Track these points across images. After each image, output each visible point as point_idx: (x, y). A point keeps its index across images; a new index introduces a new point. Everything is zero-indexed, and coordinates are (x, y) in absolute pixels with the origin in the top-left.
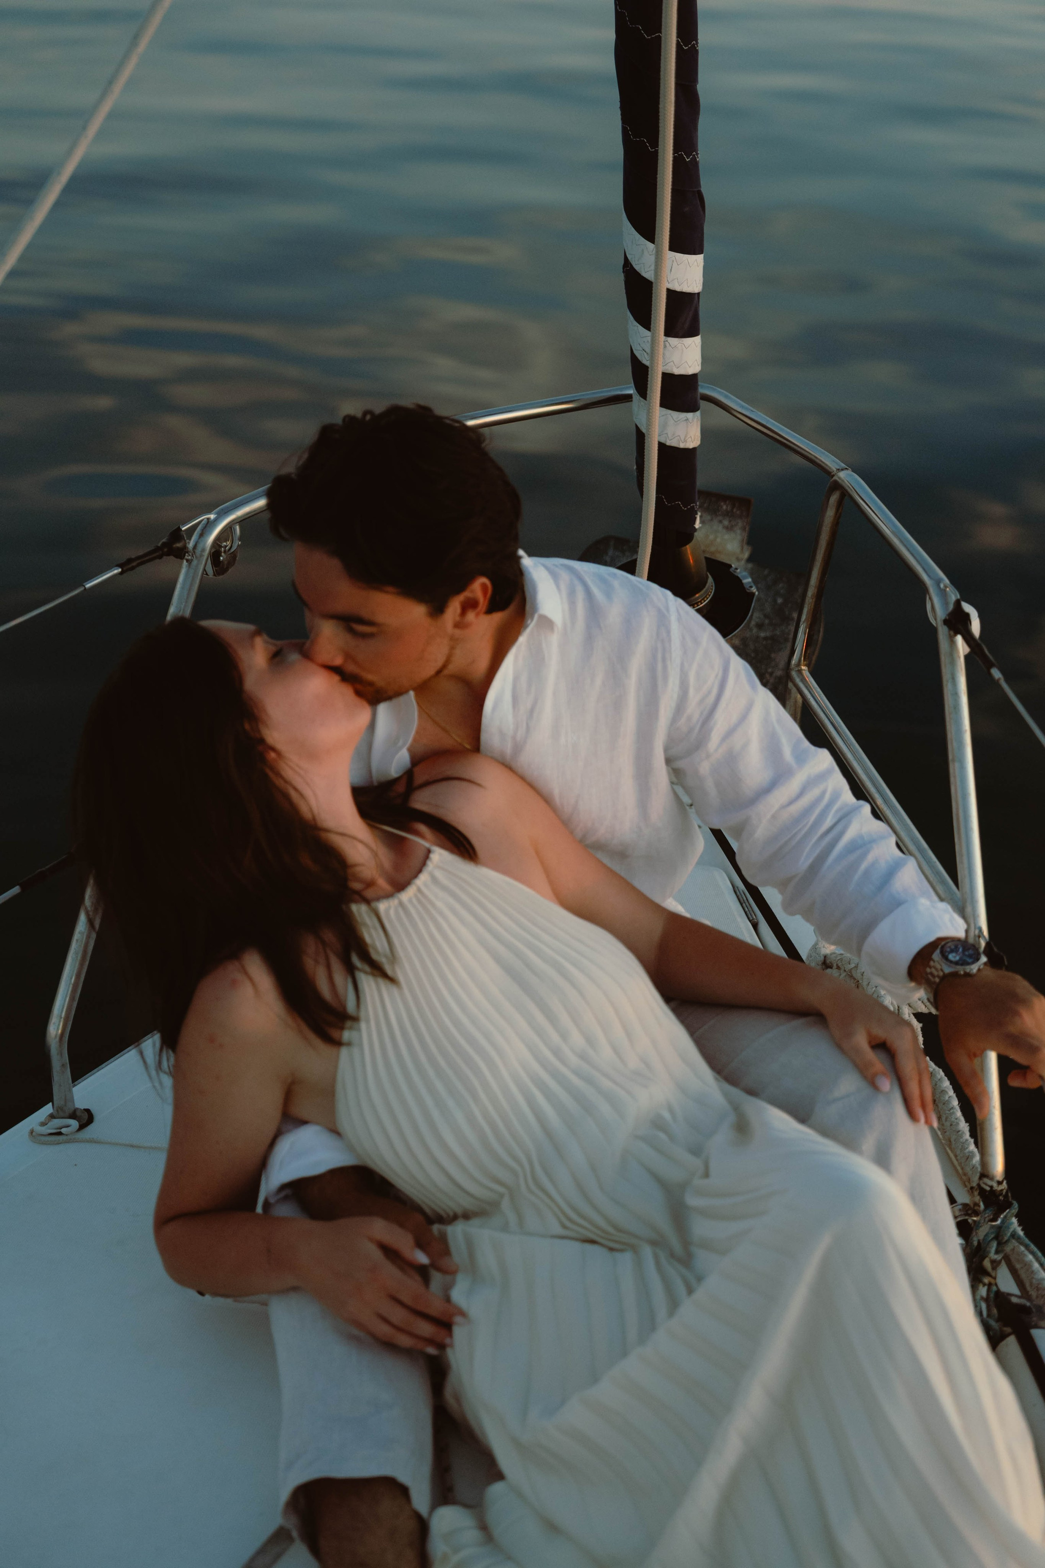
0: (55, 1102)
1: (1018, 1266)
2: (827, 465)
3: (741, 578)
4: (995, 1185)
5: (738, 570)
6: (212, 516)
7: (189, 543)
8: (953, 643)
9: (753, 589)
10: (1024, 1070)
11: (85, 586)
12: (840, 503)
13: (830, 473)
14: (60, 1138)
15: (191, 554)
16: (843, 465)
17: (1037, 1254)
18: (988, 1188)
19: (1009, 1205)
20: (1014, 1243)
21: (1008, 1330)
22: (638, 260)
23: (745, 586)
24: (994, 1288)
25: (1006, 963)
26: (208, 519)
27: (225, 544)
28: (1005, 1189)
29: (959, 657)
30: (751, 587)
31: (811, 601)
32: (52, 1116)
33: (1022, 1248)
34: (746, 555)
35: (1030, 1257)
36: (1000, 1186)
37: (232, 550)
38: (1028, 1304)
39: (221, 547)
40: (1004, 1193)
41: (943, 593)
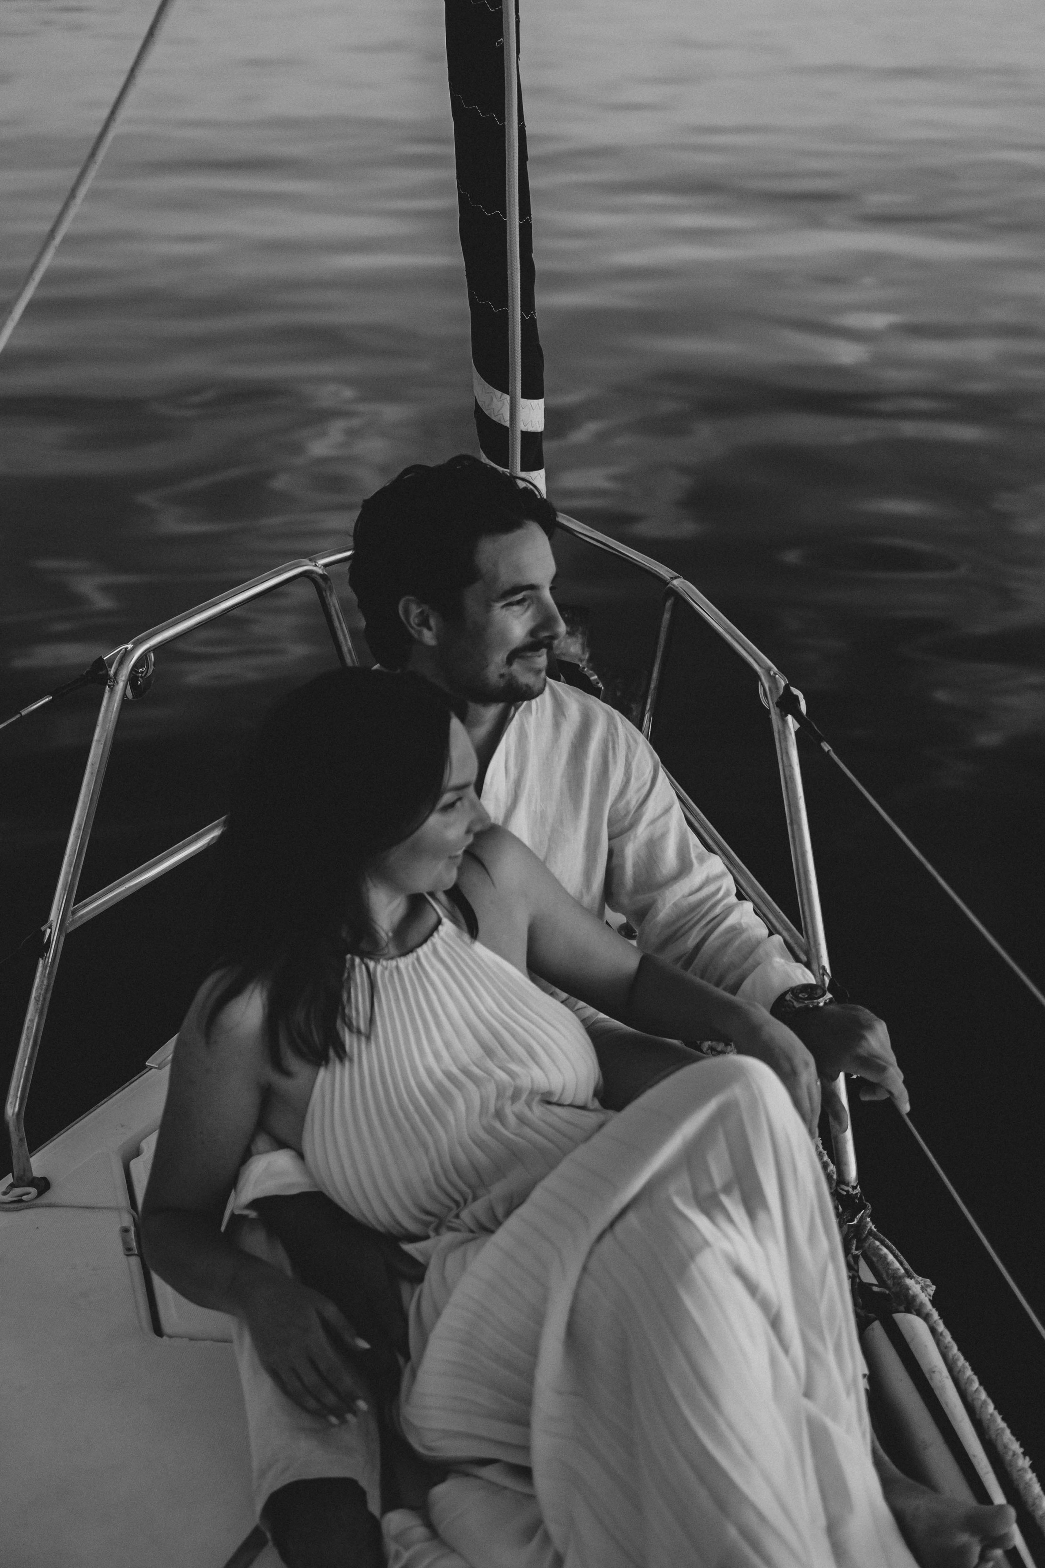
0: (15, 1173)
1: (875, 1259)
2: (662, 575)
3: (589, 676)
4: (850, 1190)
5: (586, 669)
6: (130, 646)
7: (110, 670)
8: (784, 722)
9: (599, 684)
10: (873, 1087)
11: (21, 713)
12: (675, 605)
13: (665, 581)
14: (23, 1204)
15: (112, 680)
16: (677, 574)
17: (892, 1248)
18: (845, 1193)
19: (864, 1207)
20: (871, 1239)
21: (872, 1315)
22: (488, 406)
23: (593, 683)
24: (858, 1280)
25: (849, 996)
26: (126, 649)
27: (141, 670)
28: (859, 1192)
29: (791, 734)
30: (598, 683)
31: (653, 692)
32: (12, 1186)
33: (877, 1243)
34: (587, 656)
35: (885, 1250)
36: (855, 1190)
37: (148, 675)
38: (887, 1292)
39: (138, 673)
40: (858, 1196)
41: (773, 679)
